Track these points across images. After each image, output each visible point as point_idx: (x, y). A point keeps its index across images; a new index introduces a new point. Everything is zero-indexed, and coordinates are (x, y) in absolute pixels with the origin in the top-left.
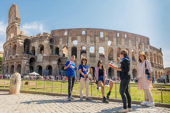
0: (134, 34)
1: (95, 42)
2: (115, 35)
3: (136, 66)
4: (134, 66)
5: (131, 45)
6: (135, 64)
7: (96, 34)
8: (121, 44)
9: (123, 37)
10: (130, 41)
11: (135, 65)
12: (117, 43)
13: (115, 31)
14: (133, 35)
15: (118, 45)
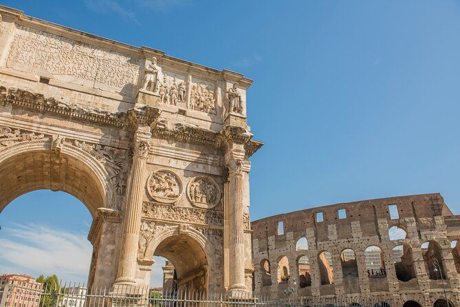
0: (368, 201)
1: (268, 249)
2: (309, 220)
3: (384, 293)
4: (376, 293)
5: (360, 235)
6: (379, 287)
7: (268, 230)
8: (327, 239)
9: (333, 220)
10: (356, 225)
11: (381, 290)
12: (316, 241)
13: (310, 210)
14: (364, 204)
15: (318, 243)
